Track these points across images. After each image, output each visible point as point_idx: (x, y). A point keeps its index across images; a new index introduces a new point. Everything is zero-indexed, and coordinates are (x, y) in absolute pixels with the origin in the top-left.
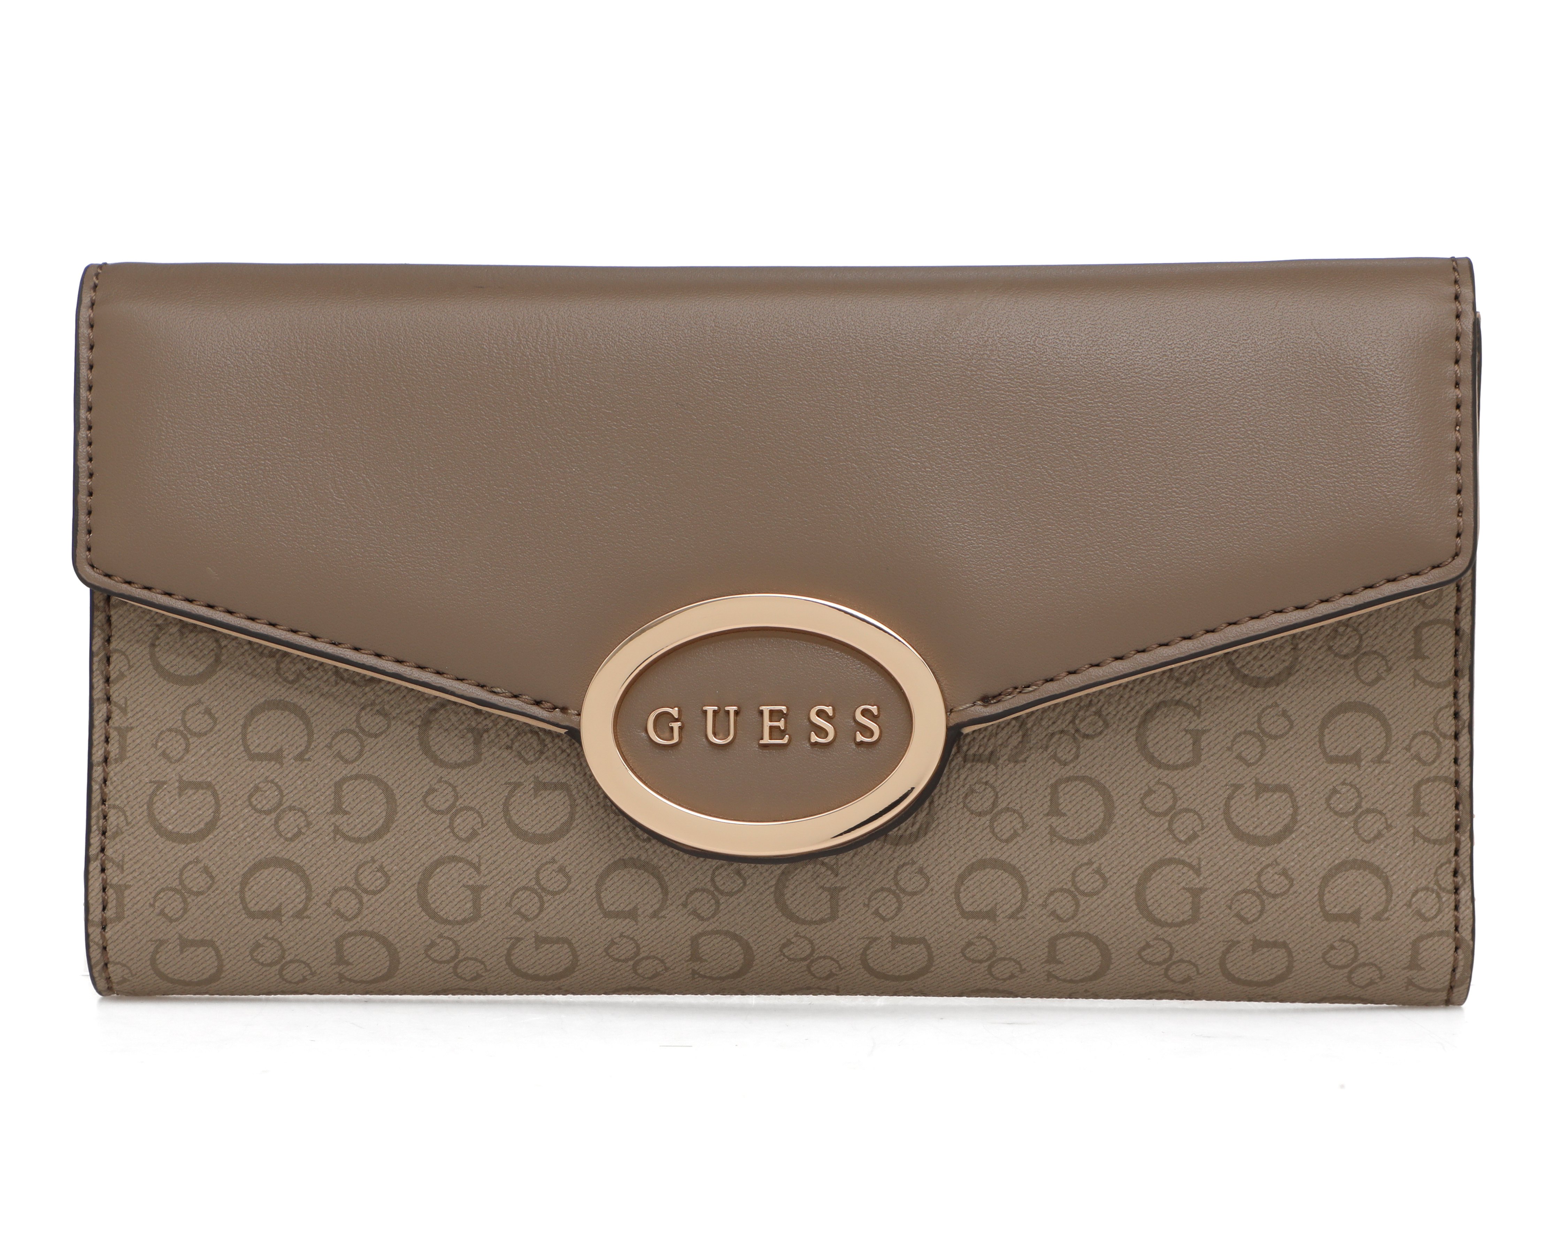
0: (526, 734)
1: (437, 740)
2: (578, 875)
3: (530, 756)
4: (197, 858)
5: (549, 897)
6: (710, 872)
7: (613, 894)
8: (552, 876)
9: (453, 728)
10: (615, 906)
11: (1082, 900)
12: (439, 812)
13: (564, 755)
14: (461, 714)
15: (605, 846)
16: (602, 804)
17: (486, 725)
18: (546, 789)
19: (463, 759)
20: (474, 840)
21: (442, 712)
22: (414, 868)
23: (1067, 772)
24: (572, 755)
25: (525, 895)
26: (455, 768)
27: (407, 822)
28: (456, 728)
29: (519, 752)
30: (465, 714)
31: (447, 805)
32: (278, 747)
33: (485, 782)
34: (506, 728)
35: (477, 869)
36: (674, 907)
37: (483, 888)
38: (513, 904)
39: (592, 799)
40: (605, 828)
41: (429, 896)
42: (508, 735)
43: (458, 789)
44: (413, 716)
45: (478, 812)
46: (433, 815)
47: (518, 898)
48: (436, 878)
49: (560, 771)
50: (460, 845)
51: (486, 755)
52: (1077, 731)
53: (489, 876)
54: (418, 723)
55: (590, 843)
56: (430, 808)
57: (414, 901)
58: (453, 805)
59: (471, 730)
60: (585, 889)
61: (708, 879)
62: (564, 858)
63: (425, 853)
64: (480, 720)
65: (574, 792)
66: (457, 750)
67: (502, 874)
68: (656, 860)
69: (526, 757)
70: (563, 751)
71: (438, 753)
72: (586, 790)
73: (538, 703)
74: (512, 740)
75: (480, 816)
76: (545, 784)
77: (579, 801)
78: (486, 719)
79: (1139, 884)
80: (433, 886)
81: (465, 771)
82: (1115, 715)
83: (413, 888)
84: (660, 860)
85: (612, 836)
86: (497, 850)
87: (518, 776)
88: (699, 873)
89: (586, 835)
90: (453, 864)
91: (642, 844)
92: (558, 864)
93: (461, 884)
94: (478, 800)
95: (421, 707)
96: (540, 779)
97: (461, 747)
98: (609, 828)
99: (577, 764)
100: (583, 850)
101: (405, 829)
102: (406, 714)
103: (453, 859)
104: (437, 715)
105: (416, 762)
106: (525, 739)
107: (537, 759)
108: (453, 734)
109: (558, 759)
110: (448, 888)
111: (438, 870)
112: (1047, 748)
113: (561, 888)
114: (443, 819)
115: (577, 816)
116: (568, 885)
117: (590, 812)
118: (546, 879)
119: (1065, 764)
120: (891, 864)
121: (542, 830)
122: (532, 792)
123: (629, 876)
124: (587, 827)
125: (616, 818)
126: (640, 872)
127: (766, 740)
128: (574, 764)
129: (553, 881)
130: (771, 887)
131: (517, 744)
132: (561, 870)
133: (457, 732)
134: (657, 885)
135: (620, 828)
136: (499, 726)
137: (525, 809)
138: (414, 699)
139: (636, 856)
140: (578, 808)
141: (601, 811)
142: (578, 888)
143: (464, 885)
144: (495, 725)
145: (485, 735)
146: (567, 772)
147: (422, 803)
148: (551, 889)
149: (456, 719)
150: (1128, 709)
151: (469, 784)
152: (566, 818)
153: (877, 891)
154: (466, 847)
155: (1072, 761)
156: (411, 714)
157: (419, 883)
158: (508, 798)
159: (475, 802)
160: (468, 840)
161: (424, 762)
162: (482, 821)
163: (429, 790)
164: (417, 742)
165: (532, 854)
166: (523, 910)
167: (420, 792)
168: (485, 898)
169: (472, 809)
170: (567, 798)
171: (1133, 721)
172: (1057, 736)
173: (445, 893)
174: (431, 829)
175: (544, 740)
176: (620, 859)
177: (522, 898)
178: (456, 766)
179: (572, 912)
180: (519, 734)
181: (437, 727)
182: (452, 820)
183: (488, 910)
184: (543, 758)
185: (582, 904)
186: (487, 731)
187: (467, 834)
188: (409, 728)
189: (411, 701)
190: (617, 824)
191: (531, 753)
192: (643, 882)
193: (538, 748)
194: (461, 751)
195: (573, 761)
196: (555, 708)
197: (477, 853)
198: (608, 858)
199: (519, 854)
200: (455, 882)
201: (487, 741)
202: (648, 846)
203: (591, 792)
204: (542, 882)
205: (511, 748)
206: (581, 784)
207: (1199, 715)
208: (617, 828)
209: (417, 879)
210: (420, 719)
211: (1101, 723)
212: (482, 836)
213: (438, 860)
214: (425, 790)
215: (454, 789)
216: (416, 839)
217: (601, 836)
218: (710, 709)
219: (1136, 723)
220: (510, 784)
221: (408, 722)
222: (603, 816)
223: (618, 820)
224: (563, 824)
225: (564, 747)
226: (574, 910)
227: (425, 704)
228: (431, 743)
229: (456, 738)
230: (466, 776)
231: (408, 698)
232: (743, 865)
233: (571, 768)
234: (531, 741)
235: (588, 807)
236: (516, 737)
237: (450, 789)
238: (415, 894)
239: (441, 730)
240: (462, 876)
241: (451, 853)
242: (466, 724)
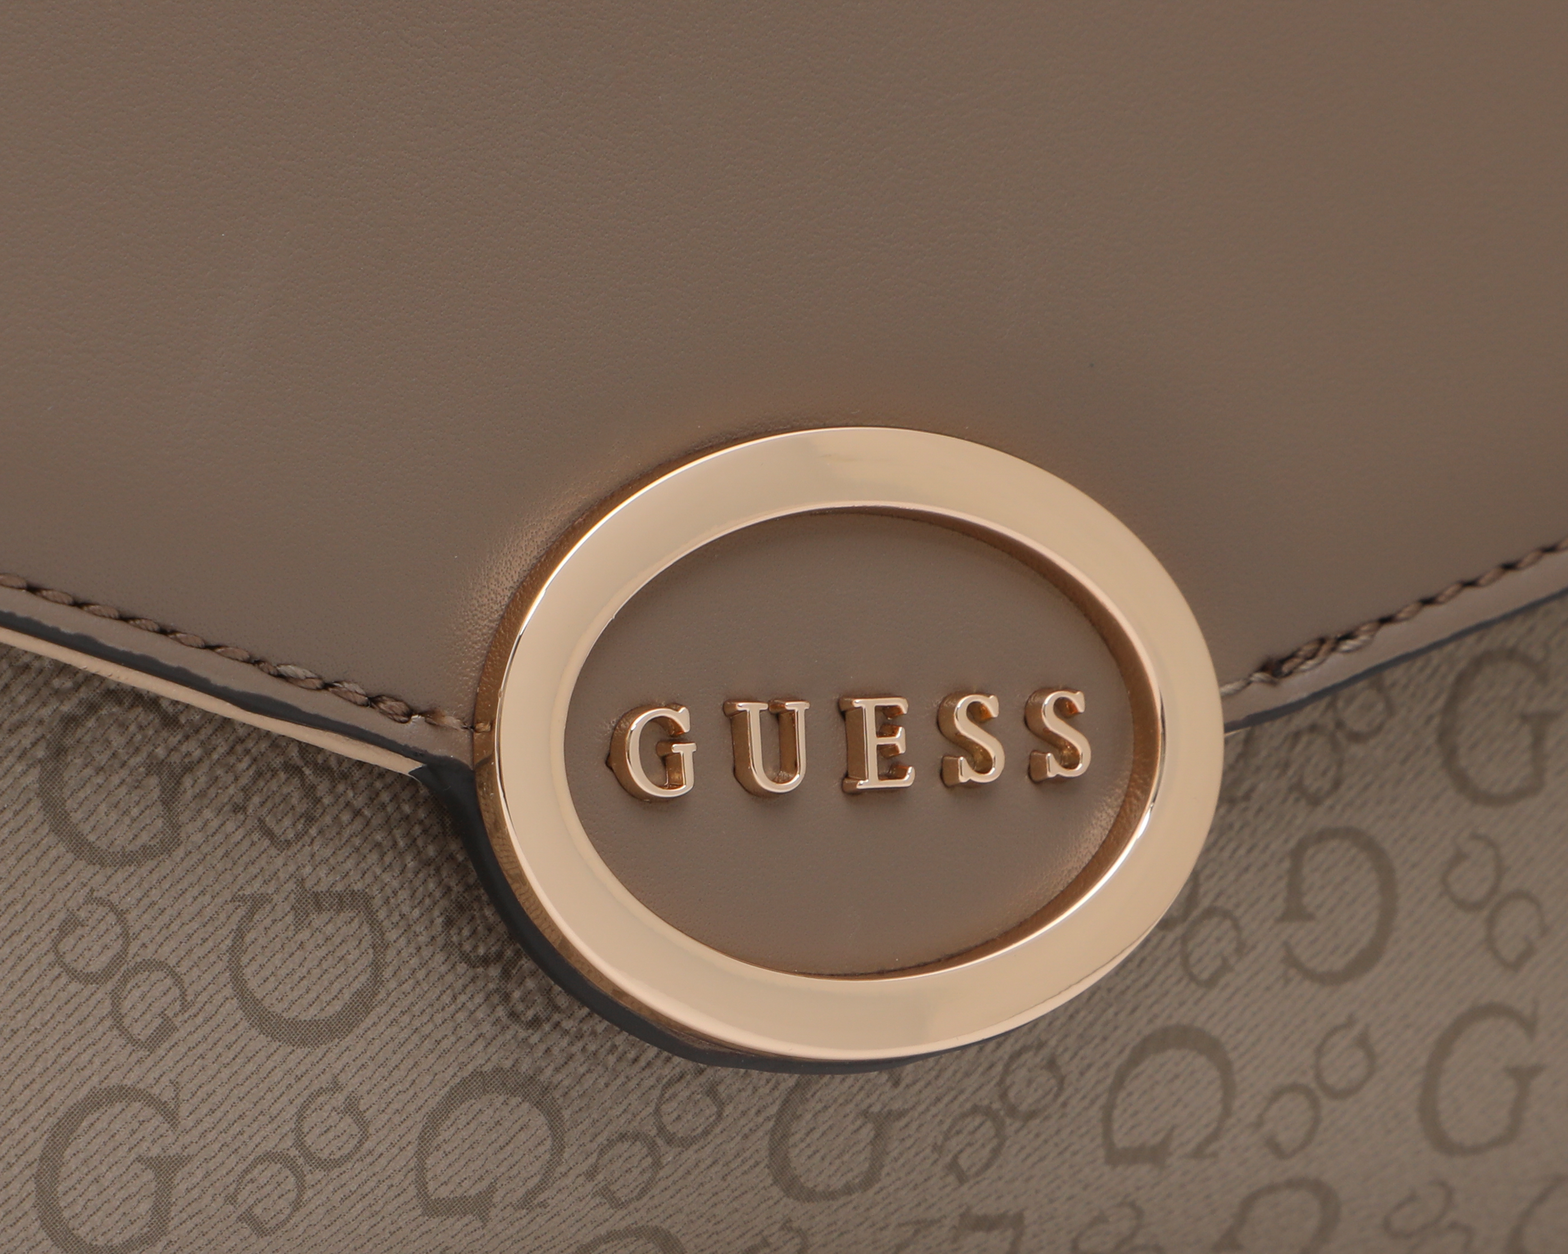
0: (275, 773)
1: (82, 795)
2: (385, 1117)
3: (285, 828)
5: (319, 1174)
6: (656, 1093)
7: (452, 1158)
8: (330, 1122)
9: (116, 764)
10: (451, 1187)
11: (1327, 1104)
12: (89, 978)
13: (358, 825)
14: (133, 728)
15: (445, 1044)
16: (440, 941)
17: (188, 754)
18: (319, 908)
19: (139, 842)
20: (166, 1045)
21: (91, 723)
22: (33, 1122)
23: (1321, 819)
24: (374, 822)
25: (268, 1173)
26: (122, 865)
27: (17, 1006)
28: (123, 764)
29: (261, 821)
30: (141, 728)
31: (106, 958)
33: (189, 896)
34: (232, 760)
35: (171, 1117)
36: (567, 1181)
37: (180, 1162)
38: (240, 1198)
39: (418, 928)
40: (446, 998)
41: (61, 1189)
42: (236, 779)
43: (131, 917)
44: (27, 736)
45: (172, 973)
46: (74, 987)
47: (252, 1181)
48: (81, 1142)
49: (350, 864)
50: (134, 1058)
51: (190, 828)
52: (1340, 725)
53: (196, 1133)
54: (40, 753)
55: (416, 1038)
56: (67, 969)
57: (27, 1205)
58: (119, 958)
59: (154, 766)
60: (395, 1150)
61: (650, 1109)
62: (357, 1080)
63: (57, 1083)
64: (174, 740)
65: (382, 915)
66: (127, 820)
67: (223, 1125)
68: (548, 1072)
69: (277, 831)
70: (357, 813)
71: (86, 828)
72: (405, 909)
73: (373, 701)
74: (244, 789)
75: (178, 980)
76: (316, 895)
77: (392, 936)
78: (187, 737)
79: (1430, 1065)
80: (72, 1165)
81: (144, 871)
82: (1406, 687)
83: (28, 1173)
84: (557, 1070)
85: (461, 1016)
86: (216, 1066)
87: (260, 880)
88: (633, 1097)
89: (406, 1019)
90: (118, 1107)
91: (522, 1034)
92: (345, 1093)
93: (133, 1156)
94: (173, 944)
95: (45, 712)
96: (308, 884)
97: (135, 812)
98: (455, 998)
99: (387, 844)
100: (399, 1056)
101: (13, 1025)
102: (11, 732)
103: (124, 1093)
104: (80, 732)
105: (37, 853)
106: (274, 786)
107: (298, 837)
108: (115, 780)
109: (346, 833)
110: (104, 1168)
111: (85, 1124)
112: (1287, 765)
113: (344, 1151)
114: (99, 995)
115: (388, 973)
116: (361, 1143)
117: (415, 962)
118: (317, 1131)
119: (1315, 801)
120: (1000, 1053)
121: (313, 1011)
122: (290, 919)
123: (490, 1112)
124: (411, 998)
125: (471, 973)
126: (514, 1101)
127: (871, 781)
128: (378, 845)
129: (331, 1135)
130: (768, 1119)
131: (256, 800)
132: (351, 1107)
133: (124, 773)
134: (544, 1131)
135: (479, 998)
136: (215, 756)
137: (277, 961)
138: (29, 692)
139: (508, 1064)
140: (391, 953)
141: (440, 957)
142: (381, 1148)
143: (139, 1159)
144: (208, 753)
145: (187, 781)
146: (363, 865)
147: (51, 957)
148: (324, 1155)
149: (123, 740)
150: (1428, 671)
151: (153, 904)
152: (363, 979)
153: (964, 1116)
154: (149, 1062)
155: (1329, 794)
156: (24, 730)
157: (41, 1159)
158: (240, 934)
159: (166, 949)
160: (152, 1043)
161: (53, 853)
162: (183, 994)
163: (65, 922)
164: (37, 803)
165: (289, 1071)
166: (258, 1211)
167: (46, 928)
168: (183, 1187)
169: (161, 965)
170: (366, 929)
171: (1436, 698)
172: (1305, 739)
173: (96, 1180)
174: (73, 1020)
175: (313, 787)
176: (473, 1074)
177: (262, 1181)
178: (127, 859)
179: (359, 1206)
180: (259, 774)
181: (79, 761)
182: (116, 998)
183: (184, 1216)
184: (313, 832)
185: (384, 1187)
186: (188, 769)
187: (149, 1031)
188: (19, 768)
189: (22, 699)
190: (471, 989)
191: (287, 822)
192: (517, 1127)
193: (301, 808)
194: (134, 820)
195: (378, 837)
196: (409, 714)
197: (172, 1076)
198: (451, 1071)
199: (263, 1073)
200: (122, 1151)
201: (189, 794)
202: (534, 1039)
203: (416, 913)
204: (308, 1141)
205: (244, 809)
206: (395, 893)
207: (1543, 678)
208: (472, 997)
209: (36, 1152)
210: (43, 744)
211: (1380, 706)
212: (182, 1033)
213: (86, 1098)
214: (55, 923)
215: (121, 916)
216: (40, 1050)
217: (438, 1018)
218: (753, 710)
219: (1440, 703)
220: (243, 899)
221: (17, 753)
222: (443, 969)
223: (473, 980)
224: (359, 993)
225: (359, 802)
226: (366, 1202)
227: (54, 704)
228: (70, 804)
229: (123, 790)
230: (146, 885)
231: (15, 689)
232: (725, 1072)
233: (374, 857)
234: (285, 790)
235: (412, 949)
236: (255, 781)
237: (111, 918)
238: (31, 1186)
239: (89, 771)
240: (138, 1136)
241: (114, 1080)
242: (144, 754)
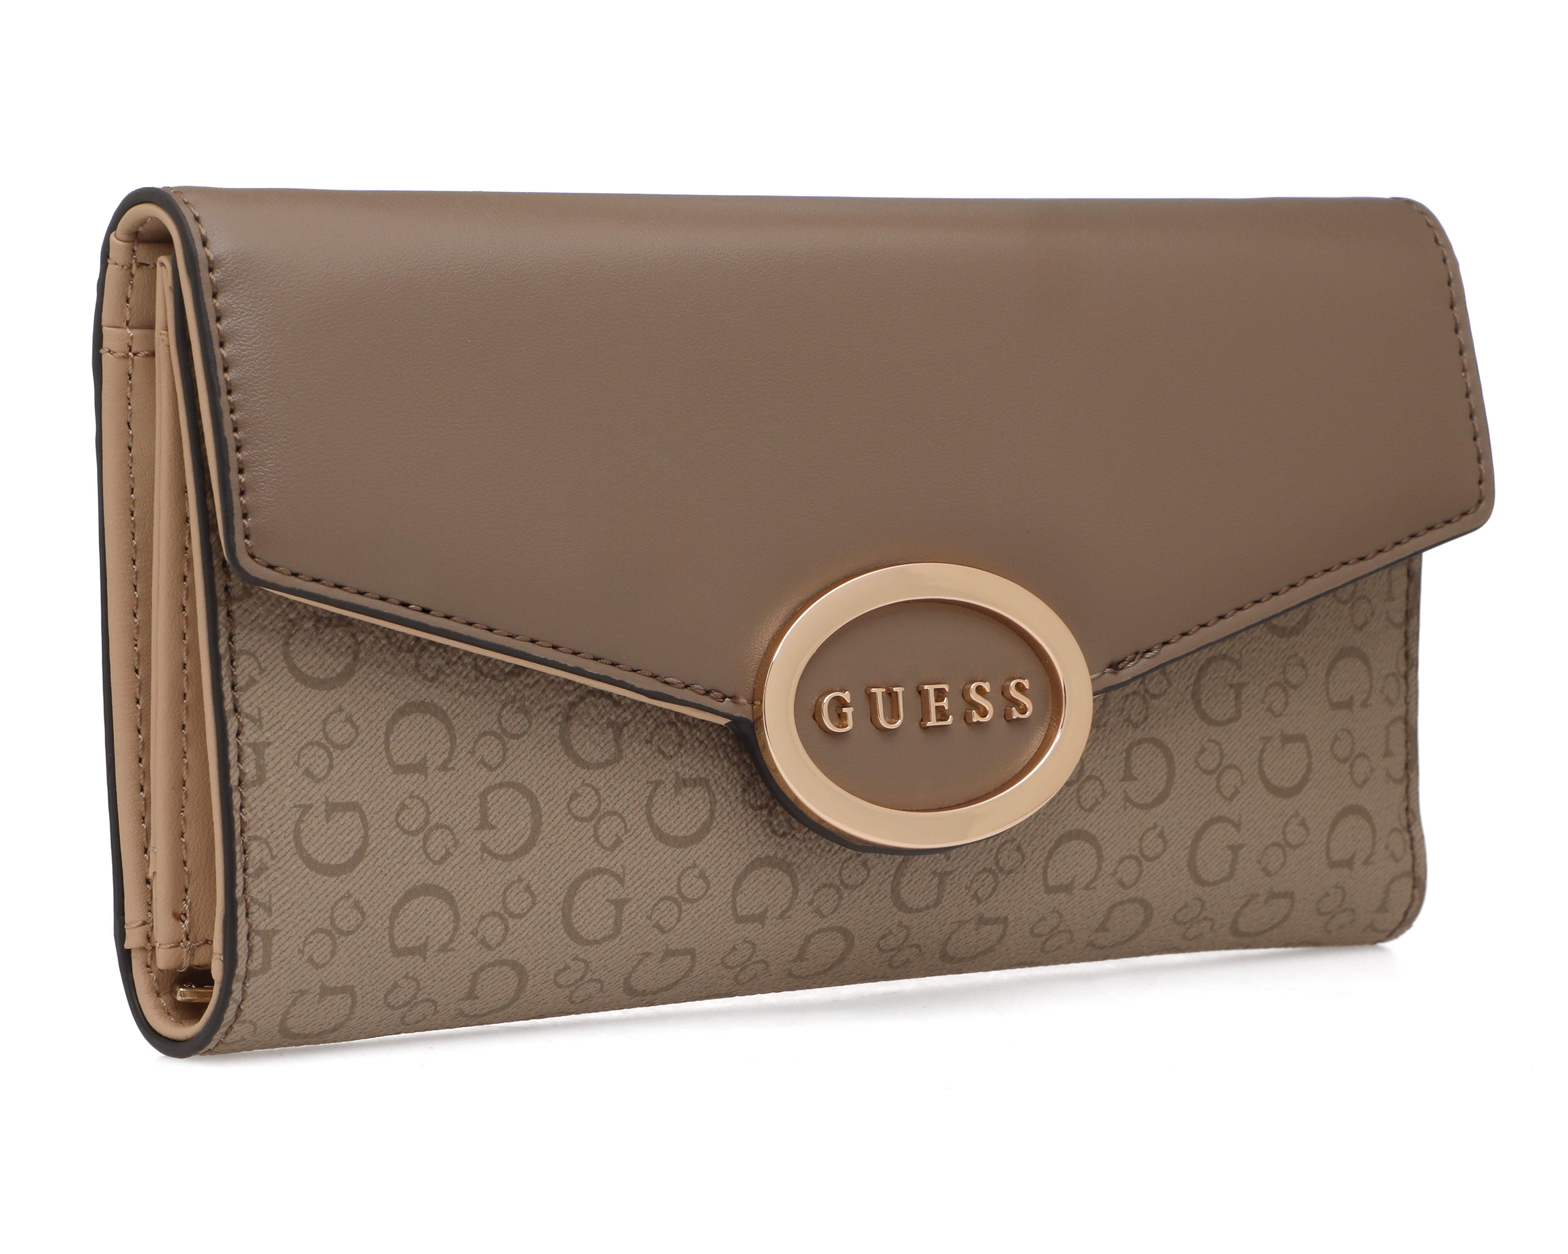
0: (664, 725)
1: (578, 738)
2: (717, 879)
3: (670, 750)
4: (348, 891)
5: (688, 905)
6: (840, 865)
7: (748, 897)
8: (693, 882)
9: (594, 723)
10: (747, 910)
11: (1145, 864)
12: (583, 820)
13: (702, 748)
14: (600, 707)
15: (744, 846)
16: (740, 799)
17: (625, 718)
18: (686, 786)
19: (604, 758)
20: (618, 849)
21: (582, 705)
22: (560, 885)
23: (1139, 734)
24: (709, 747)
25: (665, 906)
26: (597, 769)
27: (552, 833)
28: (597, 723)
29: (659, 747)
30: (604, 707)
31: (591, 810)
32: (422, 755)
33: (627, 782)
34: (645, 720)
35: (622, 881)
36: (800, 906)
37: (626, 901)
38: (653, 917)
39: (730, 794)
40: (743, 825)
41: (573, 914)
42: (647, 729)
43: (601, 792)
44: (554, 711)
45: (620, 816)
46: (577, 824)
47: (658, 909)
48: (582, 893)
49: (699, 765)
50: (604, 855)
51: (627, 751)
52: (1147, 691)
53: (632, 888)
54: (559, 719)
55: (730, 843)
56: (574, 816)
57: (558, 922)
58: (597, 811)
59: (610, 724)
60: (722, 894)
61: (837, 873)
62: (704, 862)
63: (570, 867)
64: (619, 712)
65: (714, 788)
66: (599, 748)
67: (645, 884)
68: (790, 857)
69: (666, 752)
70: (702, 742)
71: (580, 753)
72: (724, 785)
73: (707, 693)
74: (651, 733)
75: (623, 820)
76: (684, 780)
77: (718, 797)
78: (625, 711)
79: (1192, 845)
80: (578, 903)
81: (607, 771)
82: (1176, 673)
83: (558, 907)
84: (794, 856)
85: (750, 833)
86: (641, 858)
87: (659, 773)
88: (829, 867)
89: (726, 835)
90: (598, 877)
91: (778, 840)
92: (699, 868)
93: (605, 899)
94: (620, 803)
95: (561, 701)
96: (680, 775)
97: (602, 745)
98: (747, 825)
99: (716, 756)
100: (723, 851)
101: (550, 841)
102: (546, 710)
103: (600, 871)
104: (577, 709)
105: (559, 764)
106: (664, 731)
107: (675, 754)
108: (593, 730)
109: (697, 752)
110: (592, 905)
111: (583, 885)
112: (1123, 710)
113: (700, 895)
114: (588, 827)
115: (717, 815)
116: (707, 891)
117: (729, 809)
118: (687, 886)
119: (1136, 726)
120: (995, 844)
121: (684, 832)
122: (672, 791)
123: (764, 876)
124: (727, 825)
125: (754, 813)
126: (775, 871)
127: (933, 722)
128: (711, 756)
129: (693, 888)
130: (890, 876)
131: (656, 738)
132: (702, 875)
133: (597, 727)
134: (789, 884)
135: (758, 825)
136: (637, 719)
137: (667, 810)
138: (554, 692)
139: (772, 854)
140: (718, 805)
141: (740, 807)
142: (716, 893)
143: (608, 900)
144: (634, 718)
145: (625, 730)
146: (705, 766)
147: (566, 810)
148: (690, 897)
149: (596, 713)
150: (1187, 666)
151: (611, 785)
152: (706, 817)
153: (979, 873)
154: (611, 857)
155: (1142, 723)
156: (552, 710)
157: (564, 901)
158: (650, 798)
159: (617, 806)
160: (612, 848)
161: (567, 764)
162: (626, 826)
163: (572, 795)
164: (558, 742)
165: (674, 859)
166: (661, 922)
167: (564, 798)
168: (627, 912)
169: (615, 813)
170: (707, 794)
171: (1190, 678)
172: (1131, 698)
173: (589, 910)
174: (577, 839)
175: (682, 731)
176: (757, 858)
177: (663, 909)
178: (599, 766)
179: (707, 920)
180: (658, 726)
181: (577, 723)
182: (596, 828)
183: (629, 925)
184: (682, 751)
185: (718, 910)
186: (626, 725)
187: (611, 843)
188: (550, 726)
189: (551, 695)
190: (754, 821)
191: (670, 747)
192: (777, 882)
193: (676, 742)
194: (602, 748)
195: (711, 753)
196: (724, 698)
197: (622, 863)
198: (746, 858)
199: (662, 860)
200: (600, 897)
201: (626, 737)
202: (784, 842)
203: (729, 786)
204: (683, 890)
205: (651, 742)
206: (719, 778)
207: (1240, 668)
208: (755, 824)
209: (562, 898)
210: (561, 715)
211: (1165, 682)
212: (625, 843)
213: (583, 874)
214: (568, 796)
215: (597, 791)
216: (562, 852)
217: (740, 834)
218: (879, 692)
219: (1193, 680)
220: (652, 782)
221: (549, 719)
222: (742, 812)
223: (755, 816)
224: (704, 823)
225: (702, 738)
226: (710, 917)
227: (565, 698)
228: (574, 742)
229: (597, 735)
230: (608, 777)
231: (548, 691)
232: (870, 856)
233: (709, 762)
234: (669, 733)
235: (728, 803)
236: (655, 729)
237: (593, 792)
238: (560, 914)
239: (581, 727)
240: (607, 890)
241: (595, 865)
242: (606, 718)
